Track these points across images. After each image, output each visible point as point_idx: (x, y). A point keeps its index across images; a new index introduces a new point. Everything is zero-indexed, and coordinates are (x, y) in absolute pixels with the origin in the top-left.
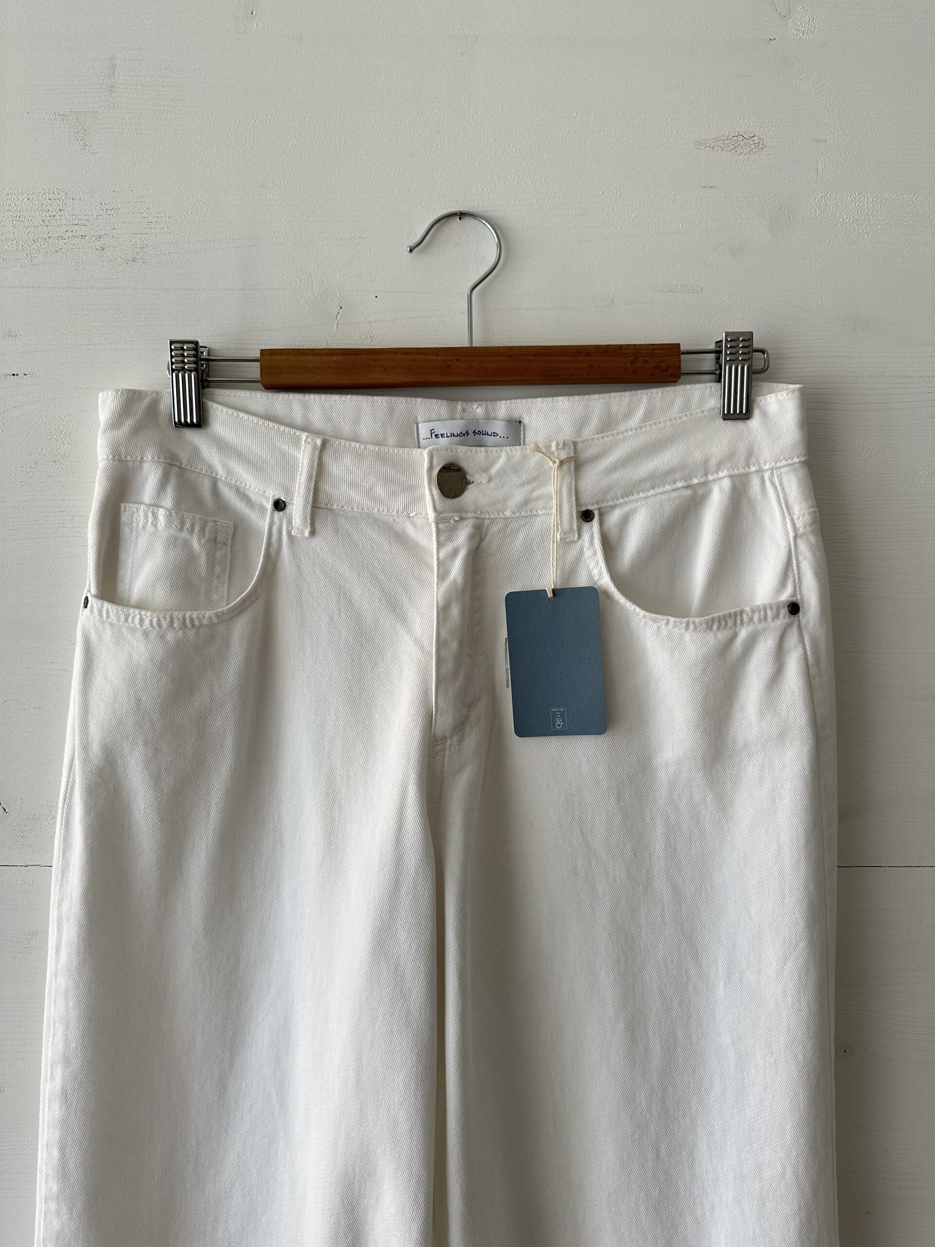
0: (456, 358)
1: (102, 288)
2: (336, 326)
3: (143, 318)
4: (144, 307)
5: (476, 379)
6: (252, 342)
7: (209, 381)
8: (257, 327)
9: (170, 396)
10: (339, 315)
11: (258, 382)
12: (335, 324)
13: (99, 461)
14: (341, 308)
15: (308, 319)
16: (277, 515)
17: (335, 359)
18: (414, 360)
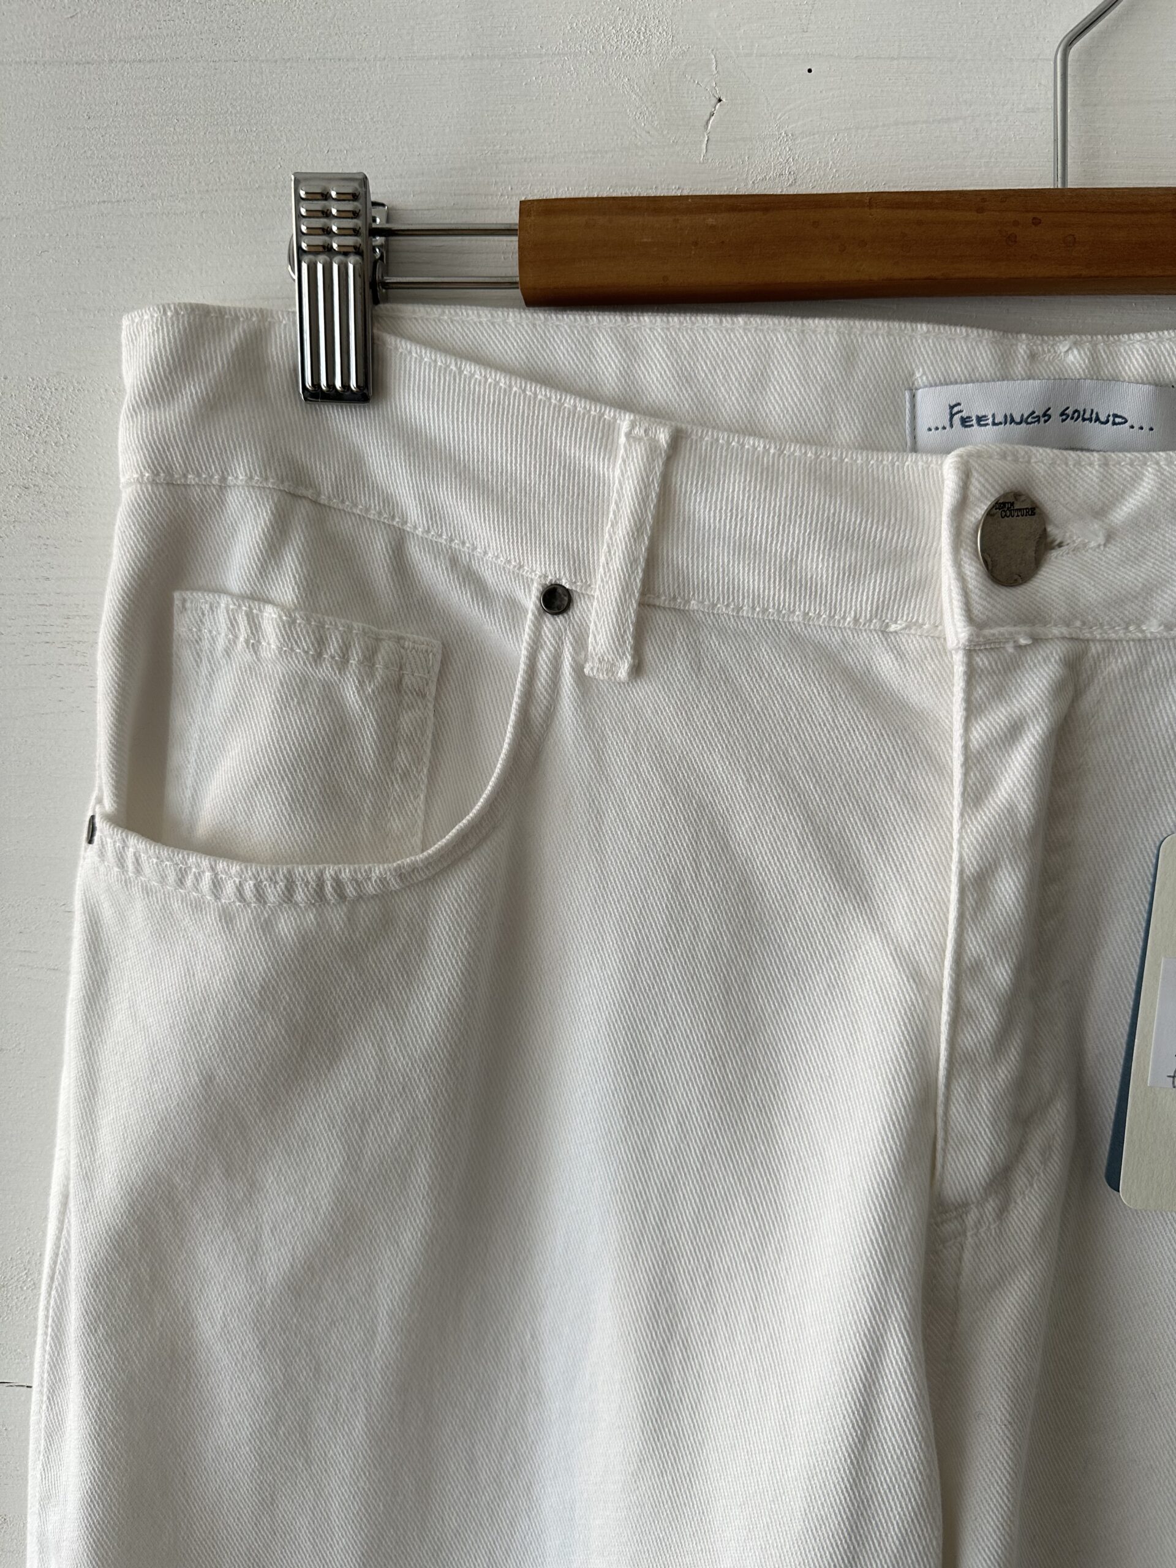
0: (1031, 215)
1: (134, 61)
2: (704, 146)
3: (232, 133)
4: (233, 107)
5: (1084, 273)
6: (493, 188)
7: (386, 285)
8: (507, 152)
9: (295, 323)
10: (713, 118)
11: (511, 285)
12: (701, 142)
13: (121, 486)
14: (720, 100)
15: (634, 130)
16: (550, 624)
17: (711, 221)
18: (920, 223)
